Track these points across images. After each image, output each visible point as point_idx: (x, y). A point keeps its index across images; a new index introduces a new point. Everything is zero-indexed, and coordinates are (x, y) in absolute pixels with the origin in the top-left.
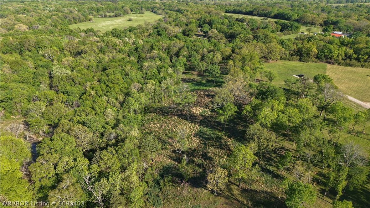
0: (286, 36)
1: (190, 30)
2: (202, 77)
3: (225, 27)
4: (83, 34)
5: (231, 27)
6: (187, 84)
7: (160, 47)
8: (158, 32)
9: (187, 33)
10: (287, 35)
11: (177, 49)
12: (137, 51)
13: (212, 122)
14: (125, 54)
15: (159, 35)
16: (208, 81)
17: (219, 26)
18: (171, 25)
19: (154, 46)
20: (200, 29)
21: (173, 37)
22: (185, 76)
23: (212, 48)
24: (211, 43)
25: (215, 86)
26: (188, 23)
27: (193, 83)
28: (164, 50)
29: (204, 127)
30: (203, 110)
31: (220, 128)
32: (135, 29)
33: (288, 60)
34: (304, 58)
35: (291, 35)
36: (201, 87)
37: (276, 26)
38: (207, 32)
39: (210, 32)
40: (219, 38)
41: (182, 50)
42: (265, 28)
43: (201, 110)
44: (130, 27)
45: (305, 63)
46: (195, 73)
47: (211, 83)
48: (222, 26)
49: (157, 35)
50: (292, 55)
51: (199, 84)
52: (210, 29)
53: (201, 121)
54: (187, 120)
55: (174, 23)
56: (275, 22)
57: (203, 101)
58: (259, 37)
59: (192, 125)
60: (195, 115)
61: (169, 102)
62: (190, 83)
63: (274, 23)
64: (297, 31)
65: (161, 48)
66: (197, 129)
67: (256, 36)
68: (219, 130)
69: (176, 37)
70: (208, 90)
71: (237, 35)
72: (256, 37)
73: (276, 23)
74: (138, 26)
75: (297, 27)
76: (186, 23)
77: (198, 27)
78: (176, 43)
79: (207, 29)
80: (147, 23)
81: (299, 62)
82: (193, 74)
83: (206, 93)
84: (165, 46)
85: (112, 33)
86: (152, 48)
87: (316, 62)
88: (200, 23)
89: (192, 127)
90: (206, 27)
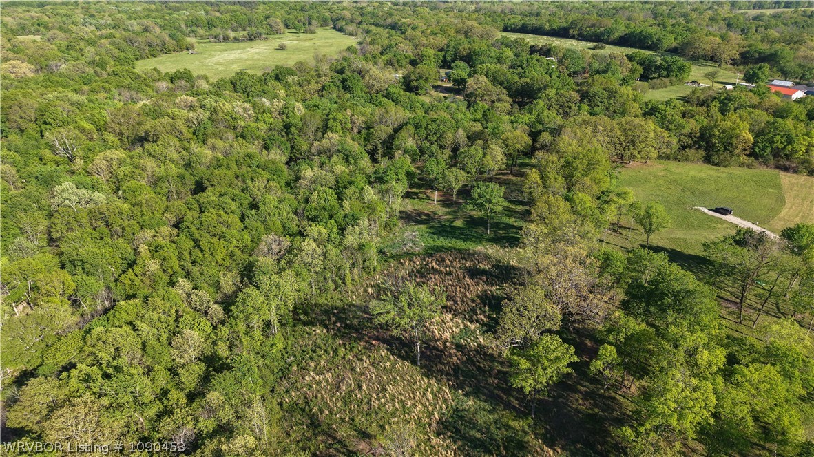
0: (656, 92)
1: (421, 78)
2: (453, 209)
3: (505, 68)
4: (164, 85)
5: (520, 69)
6: (416, 228)
7: (345, 123)
8: (344, 81)
9: (415, 83)
10: (657, 88)
11: (390, 130)
12: (287, 134)
13: (490, 376)
14: (256, 143)
15: (346, 88)
16: (472, 222)
17: (493, 67)
18: (375, 64)
19: (331, 122)
20: (446, 74)
21: (379, 95)
22: (410, 205)
23: (478, 127)
24: (475, 111)
25: (490, 240)
26: (417, 57)
27: (430, 228)
28: (356, 131)
29: (466, 395)
30: (462, 326)
31: (515, 403)
32: (290, 72)
33: (675, 159)
34: (719, 156)
35: (670, 88)
36: (453, 241)
37: (630, 66)
38: (464, 81)
39: (470, 81)
40: (495, 98)
41: (403, 134)
42: (605, 72)
43: (457, 325)
44: (277, 66)
45: (721, 169)
46: (436, 196)
47: (480, 230)
48: (498, 66)
49: (341, 89)
50: (684, 147)
51: (446, 231)
52: (469, 75)
53: (456, 369)
54: (414, 362)
55: (383, 57)
56: (627, 56)
57: (460, 292)
58: (594, 96)
59: (429, 383)
60: (440, 344)
61: (366, 291)
62: (422, 226)
63: (625, 58)
64: (683, 78)
65: (349, 126)
66: (445, 401)
67: (587, 92)
68: (514, 408)
69: (388, 96)
70: (471, 251)
71: (539, 90)
72: (587, 97)
73: (630, 58)
74: (296, 64)
75: (681, 69)
76: (413, 58)
77: (441, 67)
78: (387, 112)
79: (464, 75)
80: (320, 57)
81: (703, 164)
82: (429, 198)
83: (468, 264)
84: (360, 120)
85: (232, 83)
86: (325, 128)
87: (749, 166)
88: (445, 57)
89: (429, 394)
90: (461, 70)
